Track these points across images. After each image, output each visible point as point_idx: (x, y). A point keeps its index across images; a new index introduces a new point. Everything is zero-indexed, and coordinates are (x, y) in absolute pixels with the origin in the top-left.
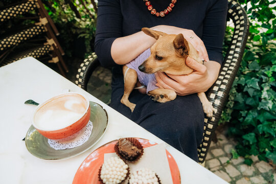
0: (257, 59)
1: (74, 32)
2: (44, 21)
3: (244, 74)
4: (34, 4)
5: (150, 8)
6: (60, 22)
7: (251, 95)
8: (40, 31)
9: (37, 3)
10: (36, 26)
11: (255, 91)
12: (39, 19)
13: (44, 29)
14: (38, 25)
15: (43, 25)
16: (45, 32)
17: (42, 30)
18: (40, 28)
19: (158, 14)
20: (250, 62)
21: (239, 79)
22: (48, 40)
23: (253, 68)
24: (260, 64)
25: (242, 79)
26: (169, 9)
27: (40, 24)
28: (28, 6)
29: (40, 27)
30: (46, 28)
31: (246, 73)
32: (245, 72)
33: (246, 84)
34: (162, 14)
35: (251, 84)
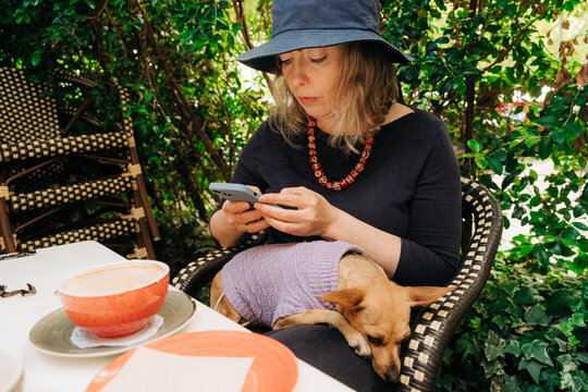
0: (541, 302)
1: (189, 245)
2: (138, 213)
3: (519, 335)
4: (130, 182)
5: (318, 174)
6: (169, 225)
7: (536, 380)
8: (126, 229)
9: (133, 182)
10: (121, 220)
11: (543, 369)
12: (130, 208)
13: (134, 227)
14: (126, 220)
15: (134, 220)
16: (135, 234)
17: (130, 228)
18: (128, 225)
19: (329, 186)
20: (527, 309)
21: (508, 343)
22: (136, 250)
23: (535, 320)
24: (548, 312)
25: (514, 342)
26: (349, 179)
27: (129, 217)
28: (118, 184)
29: (129, 223)
30: (138, 227)
31: (521, 331)
32: (518, 328)
33: (522, 355)
34: (336, 185)
35: (533, 351)
